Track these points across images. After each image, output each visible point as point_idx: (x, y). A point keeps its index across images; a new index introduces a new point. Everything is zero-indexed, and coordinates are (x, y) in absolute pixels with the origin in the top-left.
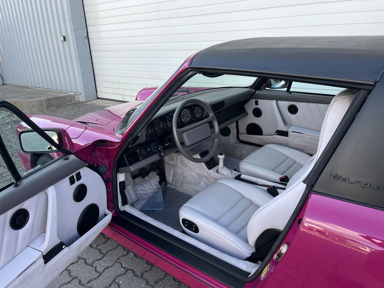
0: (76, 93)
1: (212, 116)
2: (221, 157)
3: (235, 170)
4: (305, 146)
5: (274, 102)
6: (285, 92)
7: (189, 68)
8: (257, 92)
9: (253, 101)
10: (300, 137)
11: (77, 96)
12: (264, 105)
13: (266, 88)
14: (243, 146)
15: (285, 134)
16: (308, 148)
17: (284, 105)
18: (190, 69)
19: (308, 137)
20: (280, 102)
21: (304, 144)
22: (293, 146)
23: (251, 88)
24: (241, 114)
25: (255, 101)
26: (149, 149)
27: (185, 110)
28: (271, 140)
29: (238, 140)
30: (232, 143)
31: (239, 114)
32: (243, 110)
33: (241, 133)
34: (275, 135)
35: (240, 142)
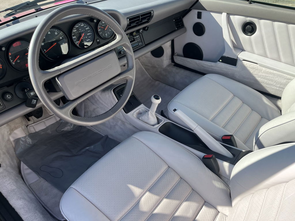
3: (162, 114)
5: (224, 15)
9: (194, 13)
10: (252, 68)
19: (264, 69)
24: (177, 30)
25: (198, 12)
26: (7, 96)
27: (82, 25)
28: (213, 68)
29: (172, 62)
30: (165, 66)
31: (175, 31)
32: (180, 24)
33: (176, 54)
34: (218, 62)
35: (175, 65)
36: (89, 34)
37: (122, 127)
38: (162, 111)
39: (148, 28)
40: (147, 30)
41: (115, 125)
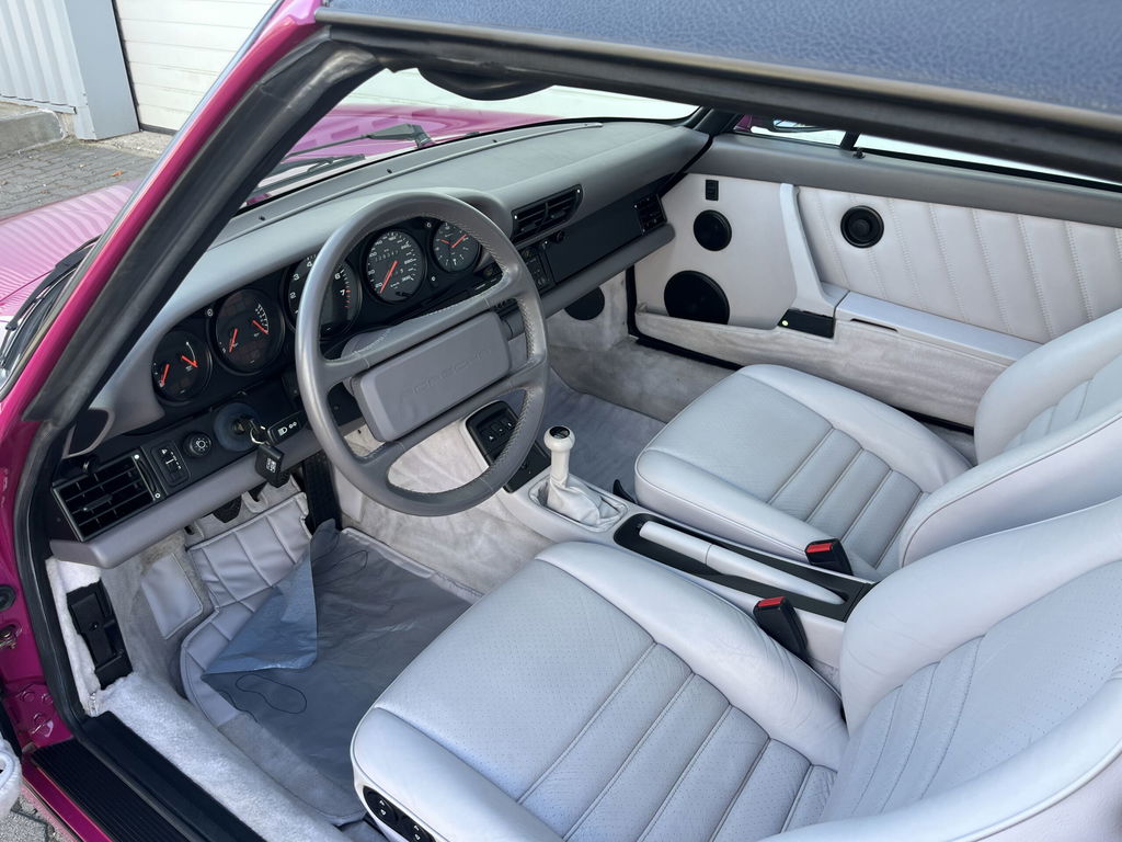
0: (60, 109)
1: (516, 279)
2: (559, 446)
3: (618, 491)
4: (896, 380)
5: (785, 191)
6: (836, 153)
7: (318, 25)
8: (719, 145)
9: (697, 182)
10: (880, 343)
11: (66, 120)
12: (739, 199)
13: (755, 130)
14: (650, 360)
15: (822, 326)
16: (911, 388)
17: (830, 205)
18: (325, 35)
19: (915, 345)
20: (809, 194)
21: (894, 373)
22: (850, 375)
23: (691, 126)
24: (646, 234)
25: (707, 181)
26: (198, 443)
27: (391, 239)
28: (763, 346)
29: (630, 333)
30: (609, 346)
31: (638, 237)
32: (654, 217)
33: (643, 307)
34: (778, 328)
35: (639, 343)
36: (409, 261)
37: (494, 536)
38: (617, 482)
39: (563, 234)
40: (561, 239)
41: (471, 534)
